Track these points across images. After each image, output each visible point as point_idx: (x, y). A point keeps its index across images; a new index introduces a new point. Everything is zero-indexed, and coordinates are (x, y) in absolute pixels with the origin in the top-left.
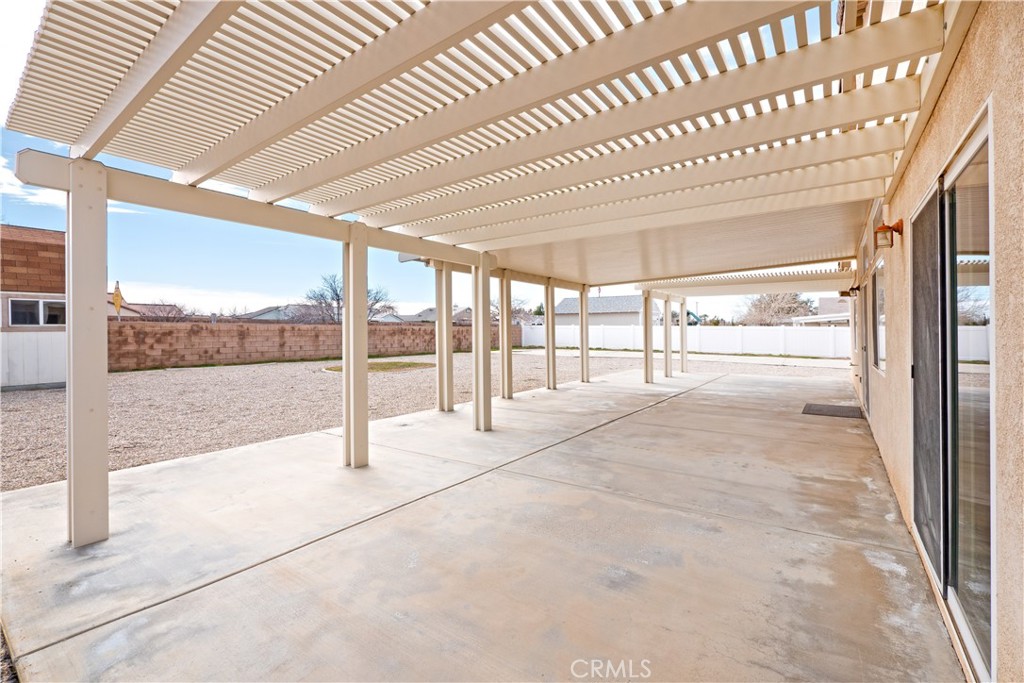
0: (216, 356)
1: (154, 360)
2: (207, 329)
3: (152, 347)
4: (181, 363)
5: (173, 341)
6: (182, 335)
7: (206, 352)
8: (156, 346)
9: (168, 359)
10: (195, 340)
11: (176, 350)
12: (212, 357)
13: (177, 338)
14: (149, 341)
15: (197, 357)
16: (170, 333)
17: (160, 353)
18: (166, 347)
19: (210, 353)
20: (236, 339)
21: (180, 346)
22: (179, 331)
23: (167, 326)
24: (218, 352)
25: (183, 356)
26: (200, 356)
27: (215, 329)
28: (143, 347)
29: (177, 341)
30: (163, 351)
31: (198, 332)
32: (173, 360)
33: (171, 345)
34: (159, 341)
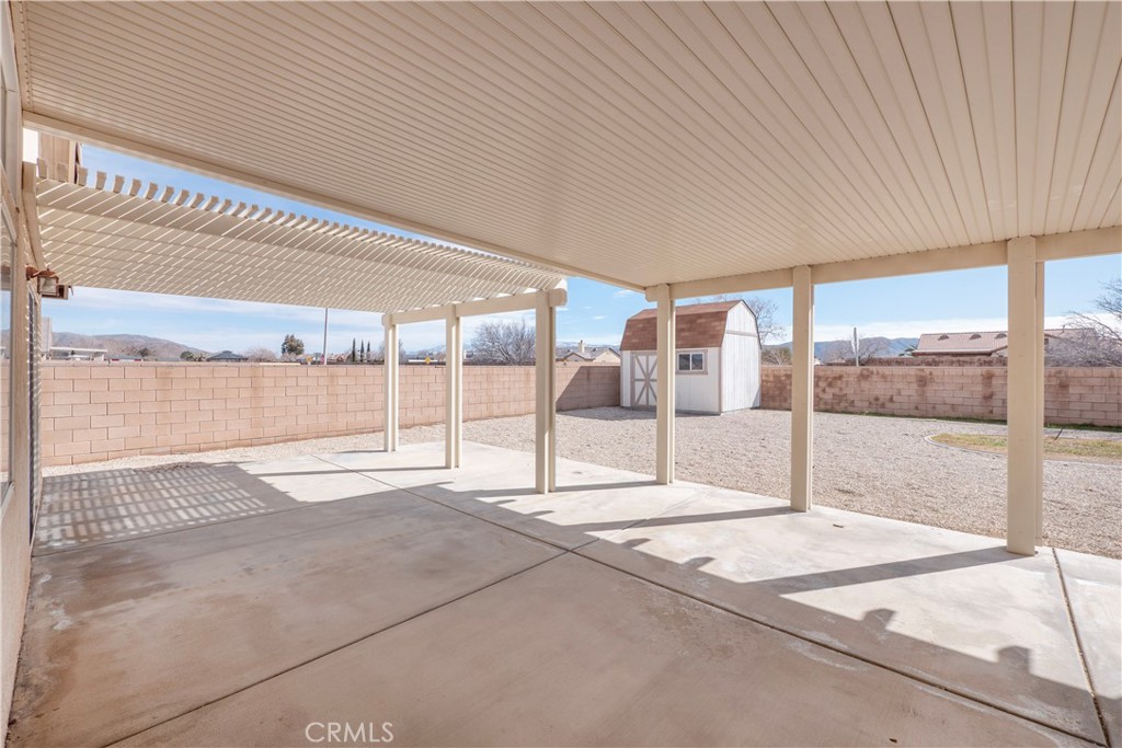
0: (888, 405)
1: (826, 403)
2: (878, 373)
3: (824, 391)
4: (851, 409)
5: (844, 386)
6: (851, 379)
7: (877, 399)
8: (827, 390)
9: (839, 403)
10: (865, 385)
11: (846, 395)
12: (883, 405)
13: (847, 382)
15: (867, 404)
16: (840, 377)
17: (831, 397)
18: (836, 391)
19: (882, 400)
20: (914, 386)
21: (849, 391)
22: (848, 375)
23: (837, 370)
24: (891, 400)
25: (853, 402)
26: (870, 403)
27: (887, 373)
29: (847, 386)
30: (834, 395)
31: (868, 376)
32: (843, 404)
33: (841, 389)
34: (830, 385)
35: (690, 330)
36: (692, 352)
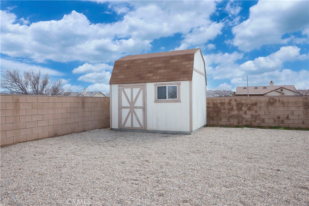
0: (286, 121)
1: (247, 121)
2: (279, 101)
3: (245, 113)
4: (262, 125)
5: (258, 109)
6: (263, 105)
7: (279, 118)
8: (248, 112)
9: (255, 121)
10: (271, 109)
11: (259, 115)
12: (283, 122)
13: (260, 107)
14: (244, 109)
15: (272, 121)
16: (256, 104)
17: (250, 117)
18: (253, 113)
19: (282, 118)
21: (262, 113)
22: (261, 102)
23: (254, 99)
24: (288, 118)
25: (264, 120)
26: (274, 120)
27: (285, 101)
28: (242, 113)
29: (260, 110)
30: (252, 115)
31: (273, 103)
32: (258, 122)
33: (256, 111)
34: (249, 109)
35: (165, 68)
36: (168, 85)
